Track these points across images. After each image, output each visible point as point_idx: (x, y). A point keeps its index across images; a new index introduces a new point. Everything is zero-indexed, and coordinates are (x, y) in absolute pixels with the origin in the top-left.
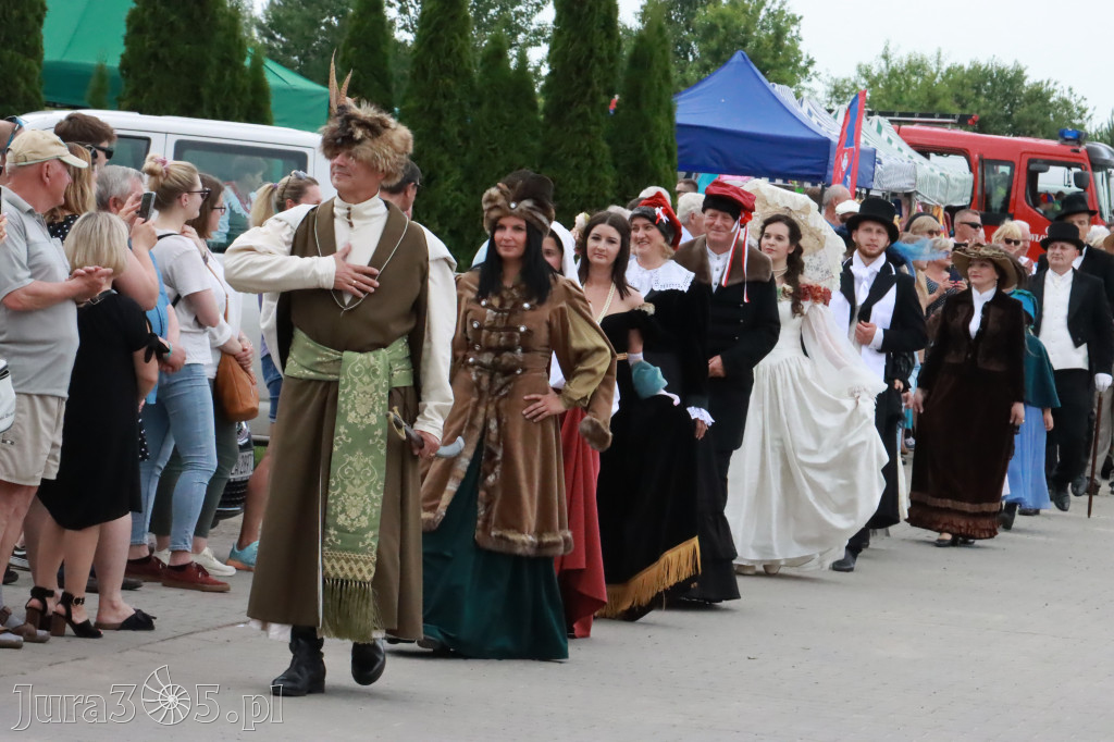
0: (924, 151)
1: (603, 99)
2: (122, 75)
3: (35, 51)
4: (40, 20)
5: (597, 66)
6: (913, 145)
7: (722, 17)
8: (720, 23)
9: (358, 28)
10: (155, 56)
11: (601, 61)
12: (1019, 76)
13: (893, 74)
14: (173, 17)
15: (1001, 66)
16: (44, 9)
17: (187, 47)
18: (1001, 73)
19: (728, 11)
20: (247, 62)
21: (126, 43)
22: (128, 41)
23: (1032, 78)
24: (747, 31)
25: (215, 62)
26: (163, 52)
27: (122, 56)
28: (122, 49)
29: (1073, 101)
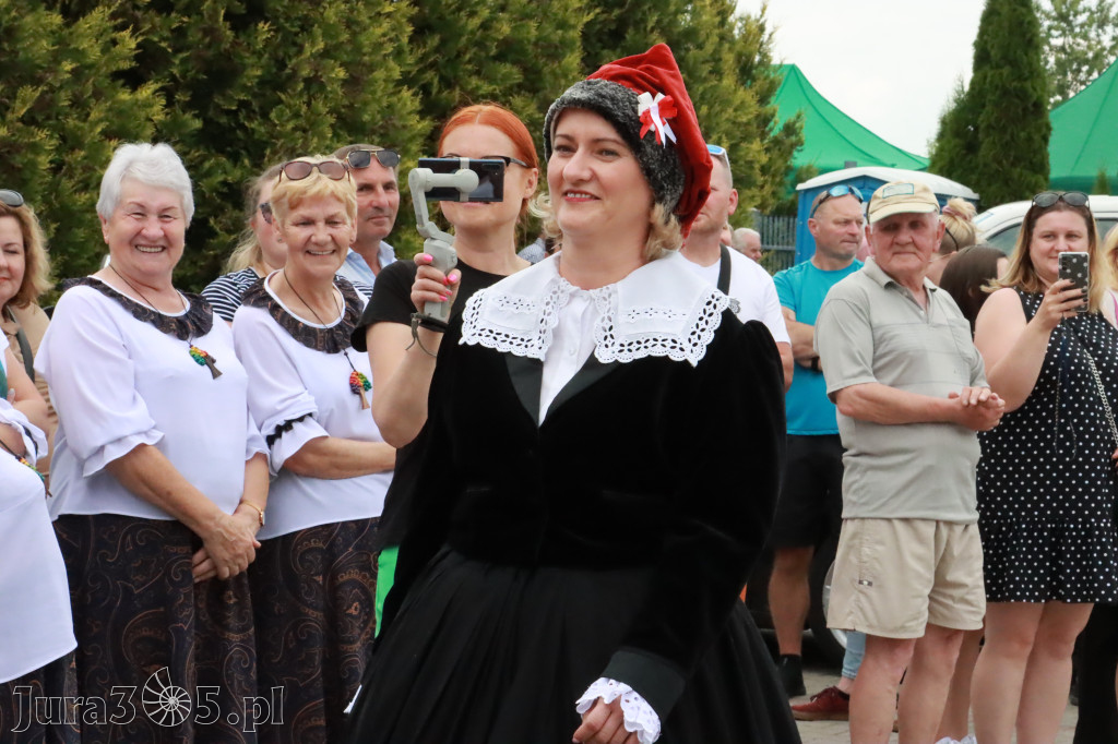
3: (1040, 166)
4: (1045, 139)
16: (1049, 128)
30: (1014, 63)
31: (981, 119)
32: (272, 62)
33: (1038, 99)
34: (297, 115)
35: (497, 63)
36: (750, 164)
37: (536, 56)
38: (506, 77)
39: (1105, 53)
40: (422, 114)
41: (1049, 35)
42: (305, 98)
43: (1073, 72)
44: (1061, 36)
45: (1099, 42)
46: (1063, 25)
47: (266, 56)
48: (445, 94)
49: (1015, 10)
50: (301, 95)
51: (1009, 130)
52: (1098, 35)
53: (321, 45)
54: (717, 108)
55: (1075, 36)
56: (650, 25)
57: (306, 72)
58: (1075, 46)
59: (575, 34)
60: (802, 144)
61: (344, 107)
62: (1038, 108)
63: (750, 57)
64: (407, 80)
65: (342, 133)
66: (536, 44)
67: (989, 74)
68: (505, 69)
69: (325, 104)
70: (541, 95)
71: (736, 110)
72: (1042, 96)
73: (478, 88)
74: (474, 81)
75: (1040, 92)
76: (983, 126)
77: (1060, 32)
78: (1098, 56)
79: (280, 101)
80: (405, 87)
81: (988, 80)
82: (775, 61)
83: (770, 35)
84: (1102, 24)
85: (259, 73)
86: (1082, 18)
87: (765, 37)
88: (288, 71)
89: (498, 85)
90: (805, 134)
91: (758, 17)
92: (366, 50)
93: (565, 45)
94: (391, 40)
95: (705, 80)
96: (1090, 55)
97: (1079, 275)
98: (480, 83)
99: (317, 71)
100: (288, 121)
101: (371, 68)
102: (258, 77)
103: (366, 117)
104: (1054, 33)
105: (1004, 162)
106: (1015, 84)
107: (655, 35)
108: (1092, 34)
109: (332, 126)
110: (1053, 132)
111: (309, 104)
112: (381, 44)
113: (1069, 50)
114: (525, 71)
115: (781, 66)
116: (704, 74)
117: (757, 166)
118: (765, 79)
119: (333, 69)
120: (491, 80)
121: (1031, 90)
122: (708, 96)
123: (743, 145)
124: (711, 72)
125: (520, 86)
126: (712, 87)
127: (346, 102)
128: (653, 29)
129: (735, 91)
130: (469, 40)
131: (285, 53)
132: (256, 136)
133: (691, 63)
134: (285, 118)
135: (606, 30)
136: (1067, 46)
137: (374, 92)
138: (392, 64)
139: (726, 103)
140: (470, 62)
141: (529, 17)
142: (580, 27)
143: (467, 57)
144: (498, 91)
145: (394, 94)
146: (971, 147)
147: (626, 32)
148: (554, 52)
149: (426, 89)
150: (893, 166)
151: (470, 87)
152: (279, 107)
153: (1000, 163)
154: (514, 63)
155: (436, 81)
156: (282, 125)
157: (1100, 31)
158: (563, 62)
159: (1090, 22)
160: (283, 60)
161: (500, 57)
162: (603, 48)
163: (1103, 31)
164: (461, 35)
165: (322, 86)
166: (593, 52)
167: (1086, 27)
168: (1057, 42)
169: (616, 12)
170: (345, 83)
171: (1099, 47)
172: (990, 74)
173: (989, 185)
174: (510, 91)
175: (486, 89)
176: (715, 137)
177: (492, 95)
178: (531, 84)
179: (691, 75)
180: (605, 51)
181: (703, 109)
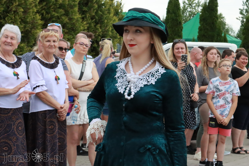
2: (198, 40)
9: (246, 26)
10: (204, 35)
14: (207, 27)
16: (182, 28)
17: (211, 33)
20: (223, 35)
21: (198, 33)
22: (199, 33)
25: (216, 35)
26: (205, 34)
27: (198, 36)
28: (197, 34)
30: (175, 13)
31: (168, 25)
32: (6, 7)
33: (180, 21)
34: (12, 19)
35: (59, 9)
37: (68, 8)
38: (61, 12)
39: (199, 13)
40: (41, 20)
41: (187, 8)
42: (14, 15)
43: (192, 17)
44: (190, 8)
46: (190, 6)
47: (5, 5)
48: (47, 15)
49: (175, 2)
50: (13, 15)
51: (174, 28)
52: (198, 9)
53: (17, 3)
54: (109, 21)
55: (193, 9)
56: (94, 2)
57: (14, 9)
58: (193, 11)
59: (77, 3)
61: (23, 17)
62: (180, 23)
63: (118, 10)
64: (38, 12)
65: (22, 23)
66: (68, 5)
68: (61, 10)
69: (18, 17)
70: (69, 16)
71: (113, 21)
72: (181, 21)
73: (54, 14)
74: (54, 13)
75: (180, 20)
77: (189, 8)
79: (8, 16)
80: (38, 14)
81: (169, 17)
83: (123, 6)
84: (199, 6)
85: (3, 9)
86: (194, 5)
87: (122, 6)
88: (10, 9)
89: (59, 14)
91: (120, 1)
92: (28, 5)
93: (75, 5)
94: (34, 3)
95: (106, 15)
96: (196, 13)
97: (185, 59)
98: (55, 13)
99: (16, 9)
100: (10, 20)
101: (29, 9)
102: (3, 10)
103: (28, 20)
104: (188, 8)
105: (173, 35)
106: (175, 18)
107: (95, 4)
108: (197, 8)
109: (20, 22)
110: (183, 29)
111: (14, 17)
112: (32, 4)
113: (191, 12)
114: (65, 11)
118: (121, 15)
119: (20, 9)
120: (57, 13)
121: (178, 19)
122: (107, 18)
124: (108, 13)
125: (64, 14)
126: (108, 16)
127: (23, 16)
128: (95, 3)
129: (113, 17)
130: (52, 4)
131: (9, 5)
132: (2, 24)
133: (103, 10)
134: (9, 20)
135: (84, 3)
136: (191, 11)
137: (30, 14)
138: (34, 8)
139: (111, 20)
140: (53, 8)
142: (78, 2)
143: (52, 7)
144: (59, 15)
145: (35, 15)
147: (89, 3)
148: (72, 7)
149: (42, 14)
151: (52, 14)
152: (8, 17)
153: (172, 35)
154: (63, 9)
155: (45, 13)
156: (8, 21)
157: (198, 8)
158: (74, 9)
159: (196, 6)
160: (9, 6)
161: (60, 8)
162: (84, 6)
163: (199, 8)
164: (51, 2)
165: (18, 13)
166: (81, 7)
167: (195, 7)
168: (189, 10)
170: (23, 12)
171: (198, 11)
172: (170, 15)
173: (170, 40)
174: (62, 15)
175: (56, 14)
176: (108, 27)
177: (58, 16)
178: (67, 14)
179: (103, 13)
180: (84, 7)
181: (106, 21)
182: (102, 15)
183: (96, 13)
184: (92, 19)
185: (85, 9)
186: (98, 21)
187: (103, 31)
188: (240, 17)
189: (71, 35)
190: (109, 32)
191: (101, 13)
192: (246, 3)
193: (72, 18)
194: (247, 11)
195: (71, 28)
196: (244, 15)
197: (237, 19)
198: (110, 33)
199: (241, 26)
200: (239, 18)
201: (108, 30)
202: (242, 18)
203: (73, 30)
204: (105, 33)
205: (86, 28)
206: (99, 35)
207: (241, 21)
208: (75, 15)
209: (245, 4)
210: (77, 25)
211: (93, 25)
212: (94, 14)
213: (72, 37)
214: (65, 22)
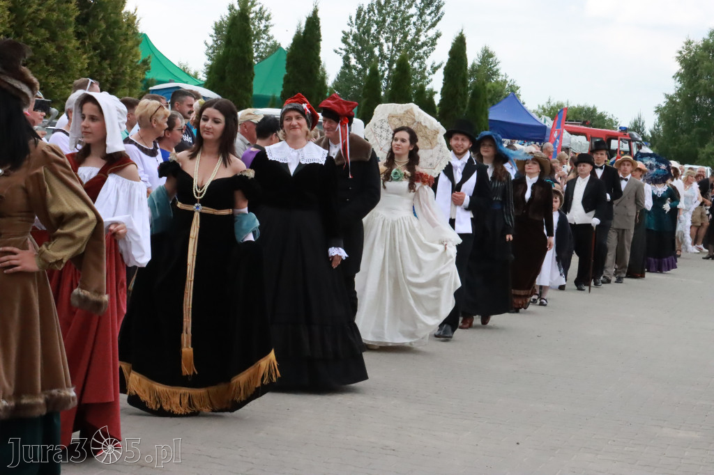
0: (572, 133)
1: (461, 109)
3: (250, 90)
4: (252, 79)
5: (459, 97)
6: (568, 132)
7: (493, 87)
8: (492, 89)
11: (461, 95)
12: (595, 110)
13: (552, 108)
14: (300, 78)
15: (588, 106)
16: (254, 75)
18: (589, 109)
19: (495, 85)
21: (283, 87)
23: (599, 111)
24: (501, 92)
27: (282, 92)
28: (282, 89)
29: (613, 119)
31: (227, 67)
35: (40, 28)
36: (136, 78)
37: (55, 27)
38: (42, 35)
45: (259, 27)
51: (238, 74)
54: (126, 54)
56: (100, 17)
59: (72, 19)
60: (150, 69)
66: (55, 22)
67: (231, 49)
68: (43, 31)
70: (57, 43)
73: (31, 38)
74: (29, 35)
75: (251, 58)
76: (227, 71)
78: (258, 34)
81: (230, 52)
82: (140, 32)
83: (138, 21)
84: (260, 19)
87: (136, 22)
89: (39, 37)
90: (151, 65)
91: (134, 12)
93: (70, 24)
95: (121, 43)
96: (255, 32)
105: (235, 86)
106: (240, 55)
107: (101, 22)
108: (256, 23)
114: (51, 33)
115: (142, 34)
116: (122, 40)
117: (139, 80)
118: (136, 39)
120: (36, 35)
122: (122, 49)
123: (135, 71)
124: (125, 40)
125: (48, 39)
130: (28, 18)
133: (116, 35)
135: (83, 18)
141: (54, 10)
142: (74, 17)
143: (28, 24)
144: (40, 40)
146: (222, 78)
147: (89, 19)
148: (63, 26)
150: (187, 83)
151: (27, 37)
153: (233, 87)
154: (46, 29)
158: (67, 31)
161: (40, 26)
164: (24, 15)
169: (86, 10)
174: (44, 41)
175: (34, 38)
176: (125, 67)
177: (37, 42)
178: (52, 39)
179: (115, 40)
180: (80, 26)
181: (121, 55)
182: (113, 43)
183: (102, 39)
184: (95, 49)
185: (82, 29)
186: (105, 54)
187: (115, 73)
188: (341, 49)
189: (59, 79)
190: (125, 76)
191: (113, 40)
192: (356, 20)
193: (63, 47)
194: (355, 37)
195: (61, 64)
196: (349, 45)
197: (336, 52)
198: (127, 78)
199: (342, 68)
200: (340, 51)
201: (123, 71)
202: (346, 50)
203: (63, 69)
204: (119, 77)
205: (86, 66)
206: (107, 80)
207: (344, 58)
208: (69, 42)
209: (354, 22)
210: (73, 60)
211: (96, 60)
212: (98, 41)
213: (61, 82)
214: (51, 54)
